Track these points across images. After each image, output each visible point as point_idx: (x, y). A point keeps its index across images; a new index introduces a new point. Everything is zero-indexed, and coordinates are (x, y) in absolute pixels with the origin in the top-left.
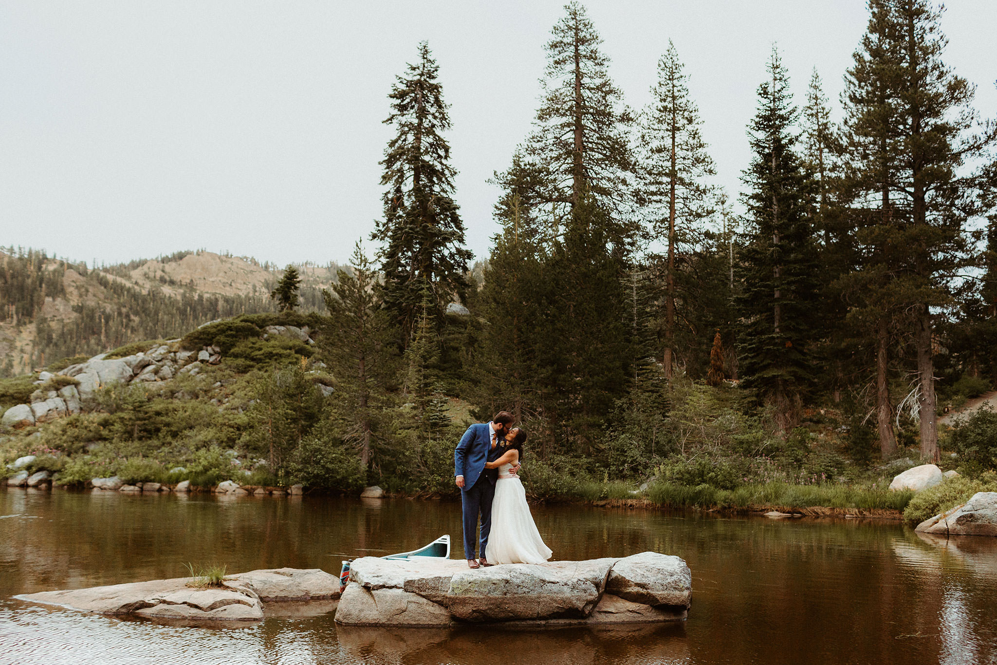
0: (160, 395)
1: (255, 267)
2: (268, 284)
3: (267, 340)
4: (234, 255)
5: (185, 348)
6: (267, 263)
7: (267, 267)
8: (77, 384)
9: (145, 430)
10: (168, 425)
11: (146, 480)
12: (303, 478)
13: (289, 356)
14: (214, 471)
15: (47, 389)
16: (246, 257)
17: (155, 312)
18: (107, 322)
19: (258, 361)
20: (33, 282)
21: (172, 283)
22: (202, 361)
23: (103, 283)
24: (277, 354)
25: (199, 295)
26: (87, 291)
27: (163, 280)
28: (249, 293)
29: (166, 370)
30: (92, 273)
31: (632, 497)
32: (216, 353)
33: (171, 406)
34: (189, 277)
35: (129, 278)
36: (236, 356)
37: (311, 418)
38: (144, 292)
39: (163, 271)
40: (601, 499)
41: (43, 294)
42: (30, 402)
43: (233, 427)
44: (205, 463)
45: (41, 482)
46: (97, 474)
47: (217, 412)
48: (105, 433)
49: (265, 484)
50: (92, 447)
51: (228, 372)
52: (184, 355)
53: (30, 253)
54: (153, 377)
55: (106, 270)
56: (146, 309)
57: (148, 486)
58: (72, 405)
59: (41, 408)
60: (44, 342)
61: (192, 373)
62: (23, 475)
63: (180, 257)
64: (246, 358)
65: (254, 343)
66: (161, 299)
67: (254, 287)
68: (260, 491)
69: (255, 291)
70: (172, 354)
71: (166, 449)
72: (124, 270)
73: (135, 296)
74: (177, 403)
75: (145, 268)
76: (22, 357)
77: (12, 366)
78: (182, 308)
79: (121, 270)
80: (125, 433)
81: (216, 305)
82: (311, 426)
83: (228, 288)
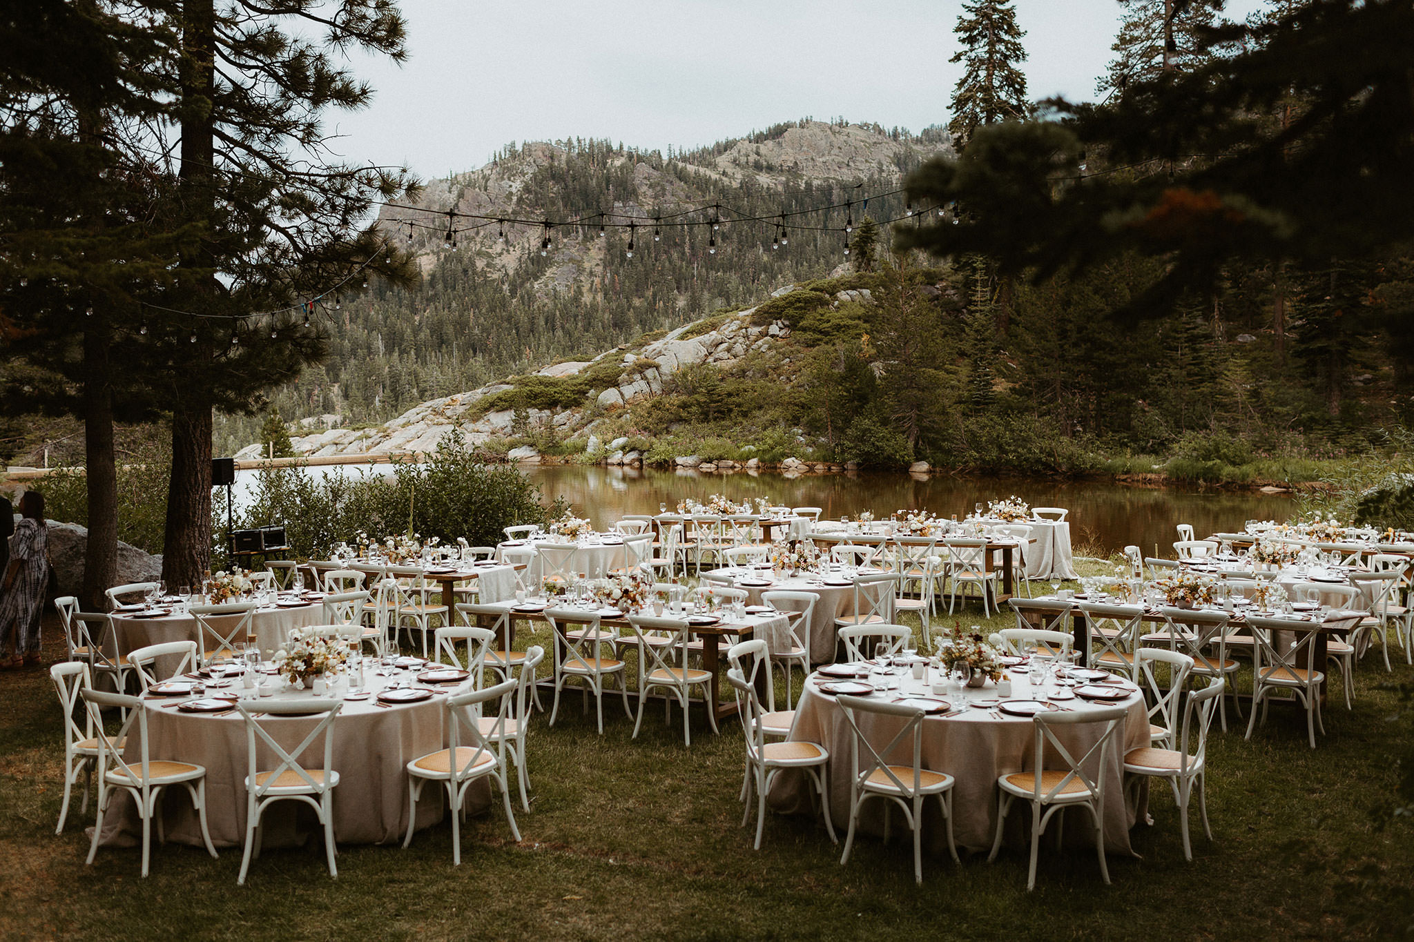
0: (732, 374)
1: (880, 137)
2: (899, 159)
3: (838, 308)
4: (851, 123)
5: (755, 324)
6: (896, 129)
7: (895, 135)
8: (657, 367)
9: (719, 412)
10: (739, 405)
11: (720, 458)
12: (857, 456)
13: (857, 326)
14: (778, 449)
15: (631, 373)
16: (866, 125)
17: (750, 210)
18: (691, 230)
19: (826, 334)
20: (599, 185)
21: (770, 168)
22: (773, 336)
23: (681, 176)
24: (845, 325)
25: (806, 183)
26: (664, 189)
27: (758, 167)
28: (872, 174)
29: (739, 348)
30: (668, 165)
31: (1152, 471)
32: (786, 326)
33: (742, 386)
34: (791, 159)
35: (714, 166)
36: (804, 330)
37: (863, 399)
38: (735, 185)
39: (758, 154)
40: (1126, 473)
41: (611, 198)
42: (618, 385)
43: (798, 405)
44: (770, 442)
45: (634, 460)
46: (680, 454)
47: (784, 390)
48: (684, 415)
49: (825, 460)
50: (675, 428)
51: (796, 347)
52: (755, 330)
53: (591, 145)
54: (726, 355)
55: (684, 159)
56: (739, 208)
57: (722, 464)
58: (656, 387)
59: (628, 391)
60: (617, 261)
61: (762, 349)
62: (620, 454)
63: (777, 133)
64: (814, 331)
65: (822, 315)
66: (757, 192)
67: (880, 164)
68: (820, 468)
69: (881, 171)
70: (744, 330)
71: (738, 429)
72: (708, 157)
73: (723, 191)
74: (749, 383)
75: (734, 152)
76: (593, 281)
77: (581, 293)
78: (786, 202)
79: (705, 157)
80: (701, 414)
81: (831, 194)
82: (862, 407)
83: (844, 170)
